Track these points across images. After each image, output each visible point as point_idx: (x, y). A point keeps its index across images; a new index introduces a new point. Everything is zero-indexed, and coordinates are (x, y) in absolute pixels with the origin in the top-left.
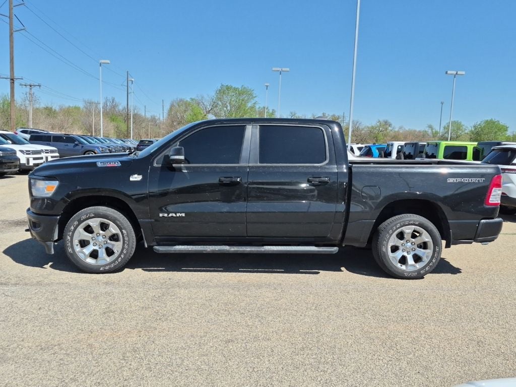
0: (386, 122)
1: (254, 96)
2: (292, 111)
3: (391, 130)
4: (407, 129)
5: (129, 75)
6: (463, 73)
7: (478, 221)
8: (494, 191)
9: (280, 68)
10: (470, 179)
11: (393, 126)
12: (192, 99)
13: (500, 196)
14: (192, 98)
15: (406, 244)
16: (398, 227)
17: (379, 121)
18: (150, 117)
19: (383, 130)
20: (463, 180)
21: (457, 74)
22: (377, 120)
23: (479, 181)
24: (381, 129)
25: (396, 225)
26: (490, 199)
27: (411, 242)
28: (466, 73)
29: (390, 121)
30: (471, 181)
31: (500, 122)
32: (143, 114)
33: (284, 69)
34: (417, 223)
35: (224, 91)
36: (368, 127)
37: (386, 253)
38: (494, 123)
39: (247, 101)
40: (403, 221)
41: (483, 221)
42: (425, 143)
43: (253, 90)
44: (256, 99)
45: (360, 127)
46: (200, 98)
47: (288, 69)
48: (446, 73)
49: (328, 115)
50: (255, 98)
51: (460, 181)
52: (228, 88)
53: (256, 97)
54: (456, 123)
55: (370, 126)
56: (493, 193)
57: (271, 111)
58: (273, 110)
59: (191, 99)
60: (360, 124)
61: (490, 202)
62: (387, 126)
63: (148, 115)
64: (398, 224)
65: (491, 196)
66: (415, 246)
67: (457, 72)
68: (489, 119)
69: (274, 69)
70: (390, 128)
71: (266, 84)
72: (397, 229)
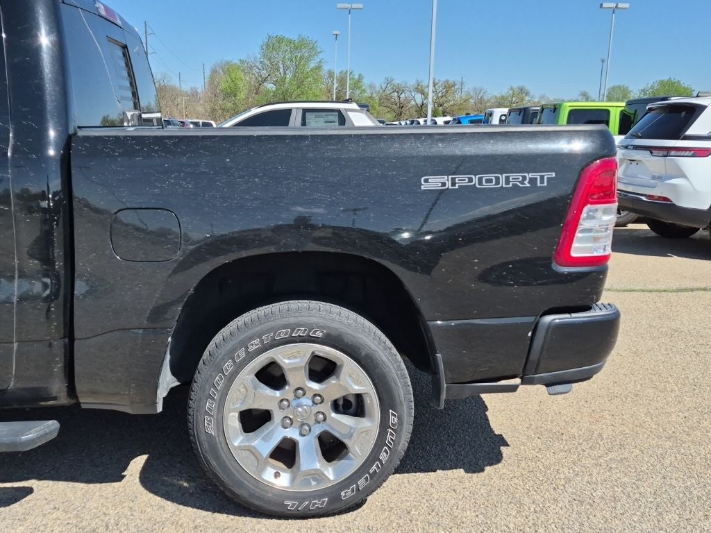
0: (522, 90)
1: (319, 50)
2: (387, 76)
3: (529, 101)
4: (552, 99)
5: (148, 27)
6: (627, 5)
7: (531, 319)
8: (590, 217)
9: (349, 4)
10: (502, 178)
11: (531, 94)
12: (242, 62)
13: (610, 232)
14: (242, 59)
15: (294, 403)
16: (252, 349)
17: (512, 88)
18: (190, 89)
19: (518, 100)
20: (475, 179)
21: (616, 7)
22: (510, 87)
23: (533, 181)
24: (514, 99)
25: (244, 344)
26: (575, 245)
27: (310, 394)
28: (630, 6)
29: (528, 87)
30: (507, 182)
31: (682, 83)
32: (178, 85)
33: (354, 6)
34: (319, 334)
35: (273, 45)
36: (496, 97)
37: (219, 440)
38: (673, 84)
39: (308, 59)
40: (268, 331)
41: (548, 319)
42: (538, 108)
43: (316, 42)
44: (321, 56)
45: (485, 98)
46: (252, 59)
47: (361, 6)
48: (601, 5)
49: (439, 81)
50: (320, 54)
51: (466, 183)
52: (280, 40)
53: (320, 52)
54: (621, 88)
55: (499, 95)
56: (584, 224)
57: (356, 77)
58: (360, 75)
59: (240, 60)
60: (484, 93)
61: (574, 254)
62: (524, 95)
63: (186, 87)
64: (251, 338)
65: (578, 235)
66: (326, 407)
67: (617, 5)
68: (665, 78)
69: (340, 5)
70: (527, 98)
71: (335, 32)
72: (251, 356)
